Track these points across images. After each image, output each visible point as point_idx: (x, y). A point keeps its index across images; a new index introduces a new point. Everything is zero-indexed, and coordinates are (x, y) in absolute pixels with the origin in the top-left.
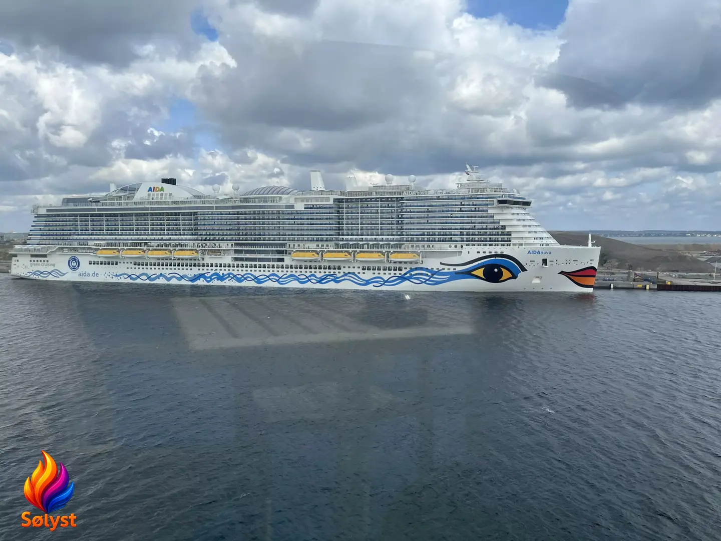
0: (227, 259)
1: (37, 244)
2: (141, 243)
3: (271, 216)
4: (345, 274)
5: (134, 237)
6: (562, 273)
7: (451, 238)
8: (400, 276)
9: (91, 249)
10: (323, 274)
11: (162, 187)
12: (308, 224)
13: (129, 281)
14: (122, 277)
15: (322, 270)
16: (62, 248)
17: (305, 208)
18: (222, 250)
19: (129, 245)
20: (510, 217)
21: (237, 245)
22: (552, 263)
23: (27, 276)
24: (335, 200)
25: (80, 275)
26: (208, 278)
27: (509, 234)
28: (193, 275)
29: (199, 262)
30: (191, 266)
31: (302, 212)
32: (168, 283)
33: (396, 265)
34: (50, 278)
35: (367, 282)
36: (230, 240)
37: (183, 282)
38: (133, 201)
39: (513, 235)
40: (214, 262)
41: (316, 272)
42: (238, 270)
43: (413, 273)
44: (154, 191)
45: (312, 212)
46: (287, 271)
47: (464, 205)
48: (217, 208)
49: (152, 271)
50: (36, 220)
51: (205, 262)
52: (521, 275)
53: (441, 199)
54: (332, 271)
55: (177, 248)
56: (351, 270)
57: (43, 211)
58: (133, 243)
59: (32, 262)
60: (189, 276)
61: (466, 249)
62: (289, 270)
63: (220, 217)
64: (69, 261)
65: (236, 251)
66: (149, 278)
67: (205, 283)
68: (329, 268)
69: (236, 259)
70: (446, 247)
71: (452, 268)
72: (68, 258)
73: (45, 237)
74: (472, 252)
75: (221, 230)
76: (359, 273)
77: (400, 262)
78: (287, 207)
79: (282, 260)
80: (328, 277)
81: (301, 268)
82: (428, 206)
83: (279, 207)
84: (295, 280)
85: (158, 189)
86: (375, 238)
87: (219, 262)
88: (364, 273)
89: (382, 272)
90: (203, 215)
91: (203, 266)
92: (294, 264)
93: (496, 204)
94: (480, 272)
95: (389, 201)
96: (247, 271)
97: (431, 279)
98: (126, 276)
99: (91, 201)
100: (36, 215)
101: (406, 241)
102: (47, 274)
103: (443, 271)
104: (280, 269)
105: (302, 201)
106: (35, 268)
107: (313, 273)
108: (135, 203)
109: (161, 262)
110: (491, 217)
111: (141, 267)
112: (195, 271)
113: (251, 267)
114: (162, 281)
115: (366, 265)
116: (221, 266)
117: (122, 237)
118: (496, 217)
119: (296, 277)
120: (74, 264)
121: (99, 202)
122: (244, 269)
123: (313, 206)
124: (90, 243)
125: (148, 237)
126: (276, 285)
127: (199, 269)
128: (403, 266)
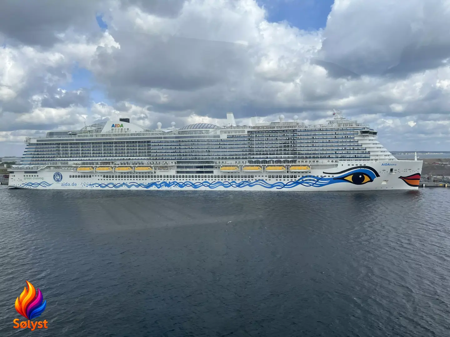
0: (173, 172)
1: (29, 164)
2: (109, 162)
3: (203, 143)
4: (257, 181)
5: (102, 158)
6: (401, 177)
7: (329, 156)
8: (295, 181)
9: (71, 167)
10: (241, 181)
11: (122, 124)
12: (229, 148)
13: (99, 188)
14: (94, 186)
15: (240, 179)
16: (49, 167)
17: (228, 137)
18: (169, 166)
19: (99, 163)
20: (368, 142)
21: (178, 162)
22: (396, 171)
23: (21, 186)
24: (248, 132)
25: (62, 185)
26: (158, 185)
27: (369, 153)
28: (147, 184)
29: (152, 174)
30: (146, 177)
31: (225, 140)
32: (128, 189)
33: (292, 174)
34: (40, 187)
35: (272, 186)
36: (174, 159)
37: (140, 188)
38: (101, 133)
39: (371, 154)
40: (163, 174)
41: (236, 180)
42: (180, 180)
43: (304, 179)
44: (116, 127)
45: (232, 140)
46: (215, 180)
47: (338, 134)
48: (165, 138)
49: (116, 181)
50: (28, 147)
51: (156, 174)
52: (376, 179)
53: (321, 131)
54: (247, 179)
55: (137, 166)
56: (261, 178)
57: (34, 141)
58: (102, 162)
59: (26, 177)
60: (145, 184)
61: (340, 163)
62: (217, 178)
63: (167, 144)
64: (54, 175)
65: (178, 167)
66: (114, 186)
67: (156, 189)
68: (246, 177)
69: (178, 172)
70: (325, 161)
71: (331, 175)
72: (53, 173)
73: (34, 159)
74: (344, 165)
75: (167, 153)
76: (266, 180)
77: (295, 172)
78: (215, 137)
79: (212, 172)
80: (245, 183)
81: (225, 177)
82: (313, 135)
83: (210, 137)
84: (221, 185)
85: (119, 126)
86: (276, 157)
87: (166, 174)
88: (270, 180)
89: (282, 179)
90: (155, 142)
91: (155, 177)
92: (220, 174)
93: (359, 134)
94: (350, 178)
95: (285, 132)
96: (187, 180)
97: (317, 183)
98: (98, 185)
99: (70, 134)
100: (28, 144)
101: (298, 158)
102: (37, 185)
103: (325, 178)
104: (210, 178)
105: (225, 132)
106: (28, 181)
107: (234, 180)
108: (102, 135)
109: (123, 175)
110: (356, 142)
111: (109, 178)
112: (149, 181)
113: (190, 177)
114: (124, 188)
115: (271, 175)
116: (168, 177)
117: (94, 158)
118: (359, 142)
119: (222, 183)
120: (58, 177)
121: (75, 134)
122: (185, 179)
123: (233, 136)
124: (69, 162)
125: (113, 158)
126: (208, 189)
127: (152, 180)
128: (297, 175)
